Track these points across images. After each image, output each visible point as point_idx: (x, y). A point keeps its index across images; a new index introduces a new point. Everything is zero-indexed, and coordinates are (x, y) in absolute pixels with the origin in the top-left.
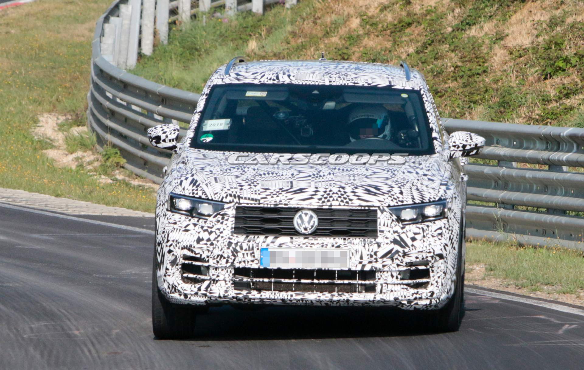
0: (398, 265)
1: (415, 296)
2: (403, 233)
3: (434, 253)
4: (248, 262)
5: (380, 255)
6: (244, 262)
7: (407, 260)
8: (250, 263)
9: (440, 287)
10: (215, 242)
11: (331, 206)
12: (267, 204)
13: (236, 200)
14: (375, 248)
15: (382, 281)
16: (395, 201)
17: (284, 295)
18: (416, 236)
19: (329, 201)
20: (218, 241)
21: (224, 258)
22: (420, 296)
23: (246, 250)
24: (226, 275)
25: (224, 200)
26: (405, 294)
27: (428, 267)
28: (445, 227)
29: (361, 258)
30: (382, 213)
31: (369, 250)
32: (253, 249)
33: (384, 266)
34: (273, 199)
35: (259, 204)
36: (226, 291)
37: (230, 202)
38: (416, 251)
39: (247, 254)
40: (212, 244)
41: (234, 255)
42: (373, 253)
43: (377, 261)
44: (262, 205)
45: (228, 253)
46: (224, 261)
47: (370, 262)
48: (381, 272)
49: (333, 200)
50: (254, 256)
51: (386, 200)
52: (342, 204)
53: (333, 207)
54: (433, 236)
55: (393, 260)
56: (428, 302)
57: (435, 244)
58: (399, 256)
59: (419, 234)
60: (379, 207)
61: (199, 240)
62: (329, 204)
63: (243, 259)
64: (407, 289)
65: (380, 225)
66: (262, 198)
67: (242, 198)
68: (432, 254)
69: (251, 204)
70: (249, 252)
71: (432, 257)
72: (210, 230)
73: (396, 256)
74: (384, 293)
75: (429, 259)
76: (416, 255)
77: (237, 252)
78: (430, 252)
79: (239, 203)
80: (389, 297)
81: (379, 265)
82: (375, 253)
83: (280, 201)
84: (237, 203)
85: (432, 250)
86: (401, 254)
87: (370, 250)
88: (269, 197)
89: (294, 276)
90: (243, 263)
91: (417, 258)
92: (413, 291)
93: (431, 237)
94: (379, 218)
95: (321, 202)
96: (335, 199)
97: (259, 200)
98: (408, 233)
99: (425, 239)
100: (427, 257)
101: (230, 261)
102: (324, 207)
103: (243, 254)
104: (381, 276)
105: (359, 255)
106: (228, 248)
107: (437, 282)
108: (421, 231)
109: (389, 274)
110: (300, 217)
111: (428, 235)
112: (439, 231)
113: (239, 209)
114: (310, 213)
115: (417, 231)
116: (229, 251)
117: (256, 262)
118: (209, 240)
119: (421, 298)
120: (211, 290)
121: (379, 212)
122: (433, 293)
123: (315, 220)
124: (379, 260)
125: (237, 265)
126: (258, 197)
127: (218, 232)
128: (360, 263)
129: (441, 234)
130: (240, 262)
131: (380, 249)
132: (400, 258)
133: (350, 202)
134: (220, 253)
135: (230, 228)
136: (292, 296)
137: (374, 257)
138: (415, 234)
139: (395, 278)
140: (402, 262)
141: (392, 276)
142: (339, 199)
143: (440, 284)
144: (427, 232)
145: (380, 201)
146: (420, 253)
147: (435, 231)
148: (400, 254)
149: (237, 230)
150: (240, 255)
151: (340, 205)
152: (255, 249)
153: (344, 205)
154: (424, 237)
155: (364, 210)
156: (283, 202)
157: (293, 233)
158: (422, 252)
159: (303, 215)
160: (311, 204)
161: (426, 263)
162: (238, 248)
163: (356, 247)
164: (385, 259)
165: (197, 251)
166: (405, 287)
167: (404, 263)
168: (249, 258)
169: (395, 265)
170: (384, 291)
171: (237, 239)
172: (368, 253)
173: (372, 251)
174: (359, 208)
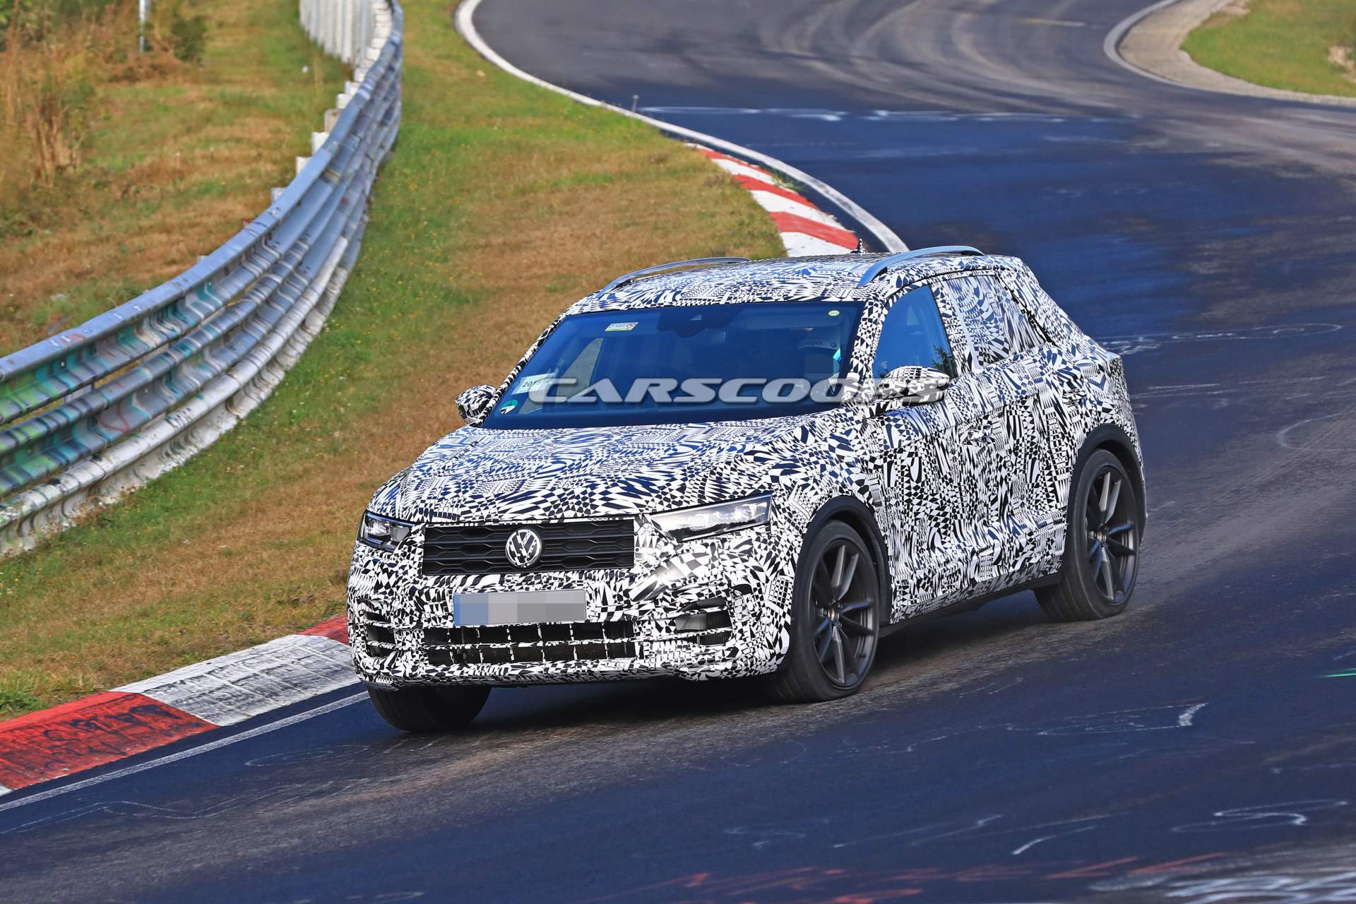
0: (667, 610)
1: (700, 657)
2: (677, 555)
3: (729, 585)
4: (440, 619)
5: (633, 595)
6: (435, 619)
7: (682, 599)
8: (443, 620)
9: (749, 640)
10: (394, 589)
11: (563, 518)
12: (469, 522)
13: (427, 519)
14: (625, 583)
15: (642, 637)
16: (666, 503)
17: (496, 669)
18: (699, 560)
19: (560, 511)
20: (398, 588)
21: (407, 615)
22: (710, 657)
23: (434, 600)
24: (412, 642)
25: (412, 520)
26: (683, 655)
27: (725, 608)
28: (758, 540)
29: (605, 601)
30: (641, 525)
31: (615, 589)
32: (444, 598)
33: (642, 613)
34: (479, 513)
35: (459, 522)
36: (414, 668)
37: (418, 523)
38: (696, 585)
39: (437, 606)
40: (391, 593)
41: (418, 609)
42: (621, 593)
43: (629, 606)
44: (462, 525)
45: (411, 605)
46: (407, 619)
47: (619, 608)
48: (639, 623)
49: (568, 509)
50: (447, 610)
51: (651, 504)
52: (579, 514)
53: (566, 521)
54: (731, 557)
55: (656, 602)
56: (729, 665)
57: (733, 569)
58: (666, 593)
59: (705, 554)
60: (636, 515)
61: (378, 586)
62: (559, 516)
63: (432, 615)
64: (687, 648)
65: (638, 545)
66: (463, 513)
67: (435, 514)
68: (726, 587)
69: (447, 523)
70: (439, 603)
71: (727, 591)
72: (390, 569)
73: (661, 596)
74: (647, 657)
75: (723, 595)
76: (698, 590)
77: (423, 603)
78: (721, 584)
79: (430, 523)
80: (655, 663)
81: (634, 612)
82: (626, 593)
83: (489, 516)
84: (427, 523)
85: (725, 581)
86: (670, 592)
87: (618, 589)
88: (474, 510)
89: (509, 638)
90: (433, 621)
91: (699, 595)
92: (697, 649)
93: (727, 558)
94: (636, 534)
95: (547, 513)
96: (571, 506)
97: (459, 516)
98: (683, 556)
99: (716, 563)
100: (719, 592)
101: (416, 619)
102: (552, 522)
103: (431, 606)
104: (640, 629)
105: (600, 598)
106: (411, 599)
107: (741, 631)
108: (709, 550)
109: (653, 624)
110: (515, 539)
111: (722, 556)
112: (747, 547)
113: (430, 532)
114: (530, 533)
115: (702, 549)
116: (412, 603)
117: (450, 618)
118: (388, 586)
119: (711, 661)
120: (395, 667)
121: (635, 524)
122: (734, 651)
123: (538, 543)
124: (632, 603)
125: (425, 625)
126: (458, 511)
127: (401, 571)
128: (604, 610)
129: (749, 552)
130: (429, 621)
131: (634, 585)
132: (669, 599)
133: (592, 511)
134: (401, 607)
135: (416, 564)
136: (506, 669)
137: (625, 599)
138: (696, 555)
139: (664, 630)
140: (674, 605)
141: (659, 628)
142: (577, 507)
143: (748, 634)
144: (720, 551)
145: (638, 505)
146: (704, 587)
147: (737, 547)
148: (667, 591)
149: (426, 568)
150: (427, 608)
151: (575, 517)
152: (447, 598)
153: (582, 517)
154: (714, 559)
155: (614, 522)
156: (493, 517)
157: (504, 567)
158: (707, 584)
159: (519, 538)
160: (532, 519)
161: (721, 602)
162: (423, 598)
163: (595, 585)
164: (642, 602)
165: (376, 605)
166: (685, 643)
167: (678, 605)
168: (440, 613)
169: (661, 610)
170: (646, 653)
171: (425, 582)
172: (615, 593)
173: (620, 590)
174: (606, 519)
